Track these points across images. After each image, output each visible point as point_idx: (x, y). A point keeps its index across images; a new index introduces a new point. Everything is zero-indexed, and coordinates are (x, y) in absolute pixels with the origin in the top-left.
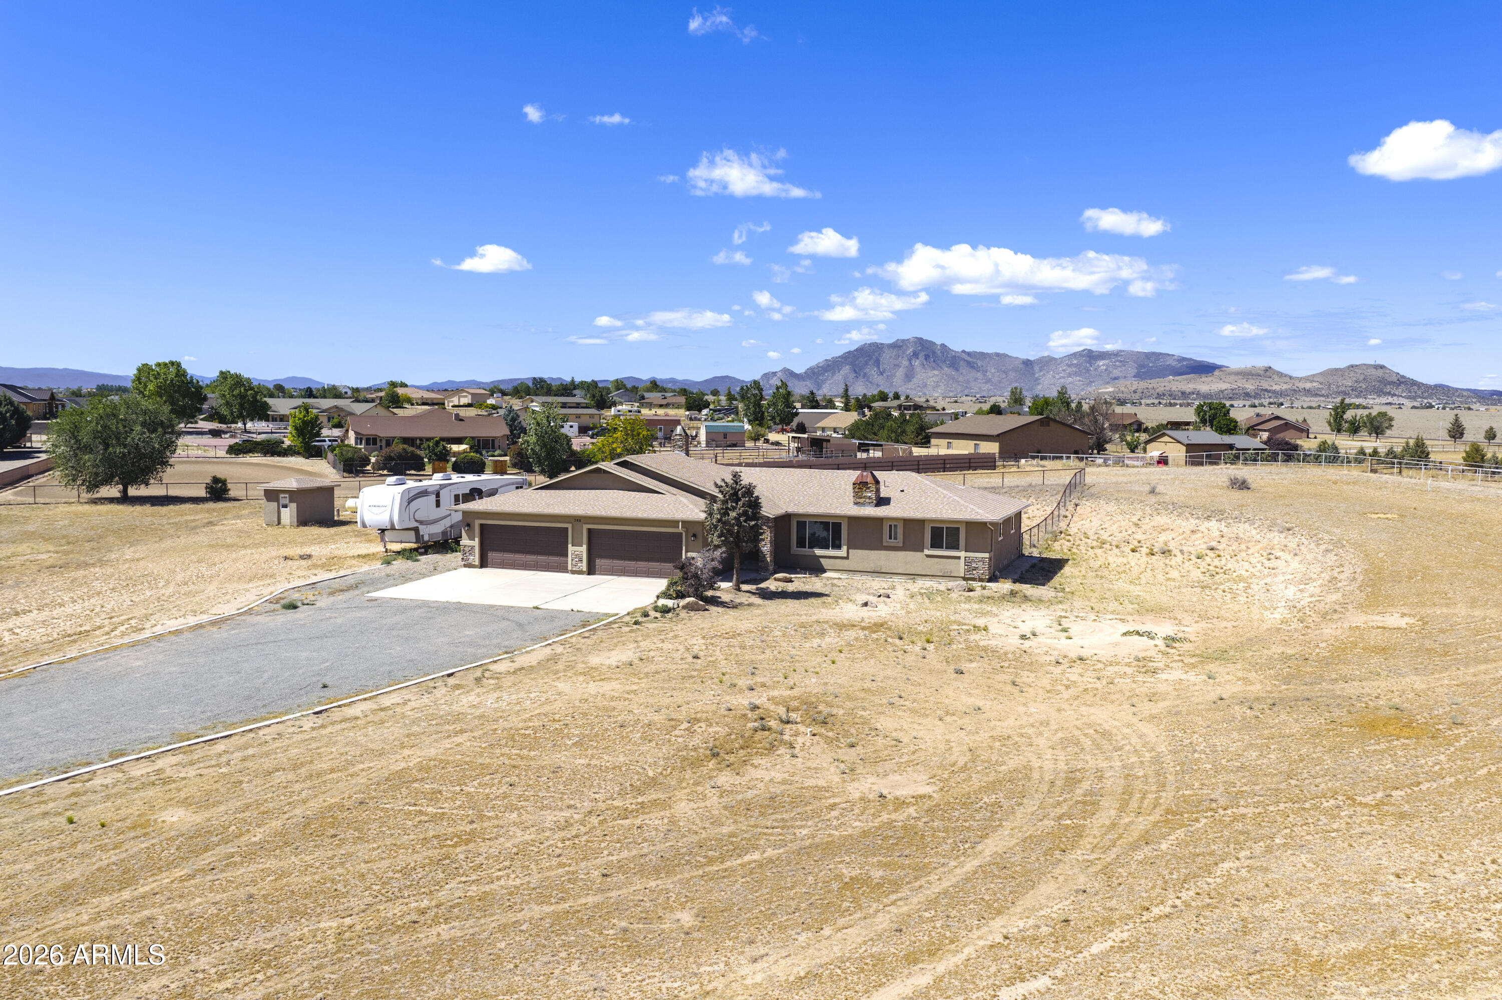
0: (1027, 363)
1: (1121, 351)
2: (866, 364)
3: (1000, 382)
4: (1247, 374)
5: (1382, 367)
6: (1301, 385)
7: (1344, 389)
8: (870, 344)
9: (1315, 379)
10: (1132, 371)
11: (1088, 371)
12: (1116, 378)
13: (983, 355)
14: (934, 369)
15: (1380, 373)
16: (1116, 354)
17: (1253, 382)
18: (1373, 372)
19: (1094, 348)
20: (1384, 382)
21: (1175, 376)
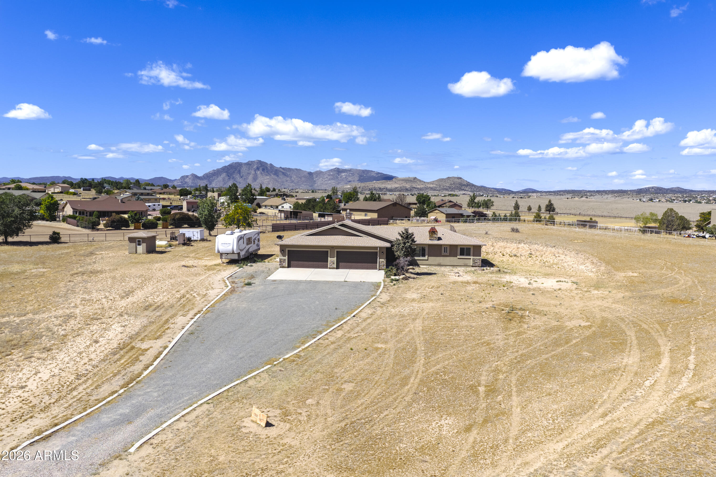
0: (310, 174)
1: (352, 169)
2: (234, 172)
3: (298, 182)
4: (406, 180)
5: (460, 178)
6: (429, 186)
7: (446, 187)
8: (235, 163)
9: (434, 183)
10: (357, 178)
11: (337, 178)
12: (350, 181)
13: (290, 170)
14: (267, 175)
15: (459, 181)
16: (350, 170)
17: (409, 184)
18: (457, 180)
19: (340, 167)
20: (461, 184)
21: (376, 181)
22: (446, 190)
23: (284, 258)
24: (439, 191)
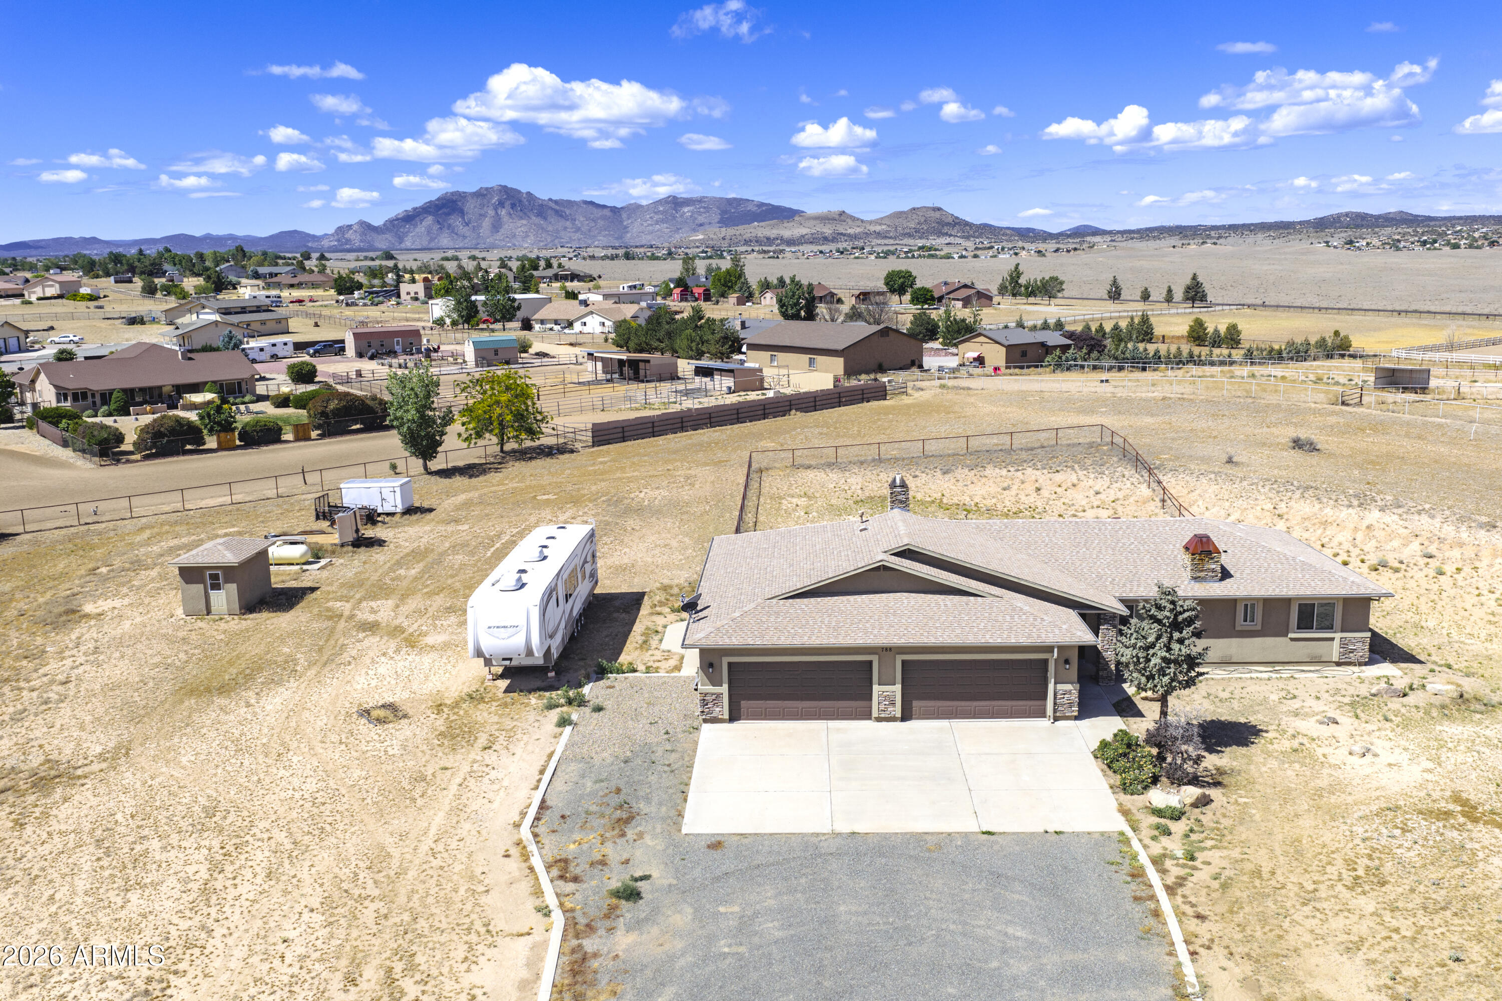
1: (704, 198)
2: (450, 214)
3: (590, 231)
4: (824, 219)
5: (939, 209)
6: (872, 228)
7: (912, 232)
9: (883, 222)
10: (716, 218)
11: (674, 218)
12: (701, 225)
13: (570, 203)
14: (521, 218)
15: (937, 215)
16: (700, 200)
17: (830, 226)
18: (932, 214)
19: (678, 195)
20: (942, 223)
21: (759, 221)
22: (910, 235)
23: (717, 689)
24: (895, 238)
